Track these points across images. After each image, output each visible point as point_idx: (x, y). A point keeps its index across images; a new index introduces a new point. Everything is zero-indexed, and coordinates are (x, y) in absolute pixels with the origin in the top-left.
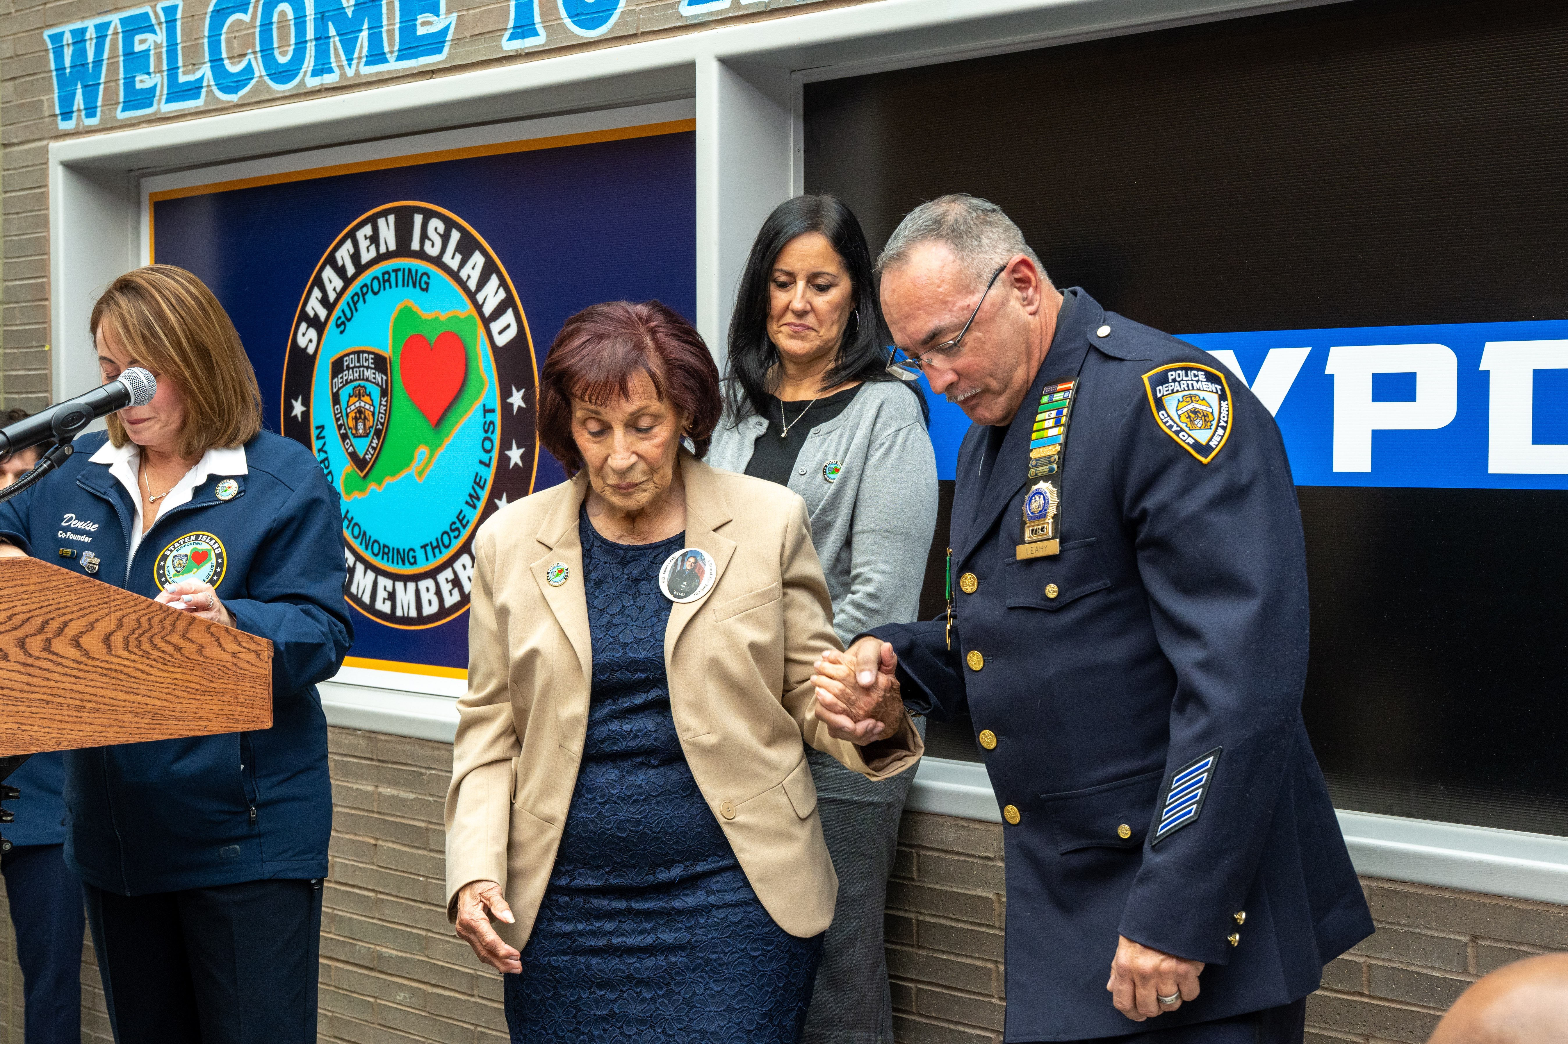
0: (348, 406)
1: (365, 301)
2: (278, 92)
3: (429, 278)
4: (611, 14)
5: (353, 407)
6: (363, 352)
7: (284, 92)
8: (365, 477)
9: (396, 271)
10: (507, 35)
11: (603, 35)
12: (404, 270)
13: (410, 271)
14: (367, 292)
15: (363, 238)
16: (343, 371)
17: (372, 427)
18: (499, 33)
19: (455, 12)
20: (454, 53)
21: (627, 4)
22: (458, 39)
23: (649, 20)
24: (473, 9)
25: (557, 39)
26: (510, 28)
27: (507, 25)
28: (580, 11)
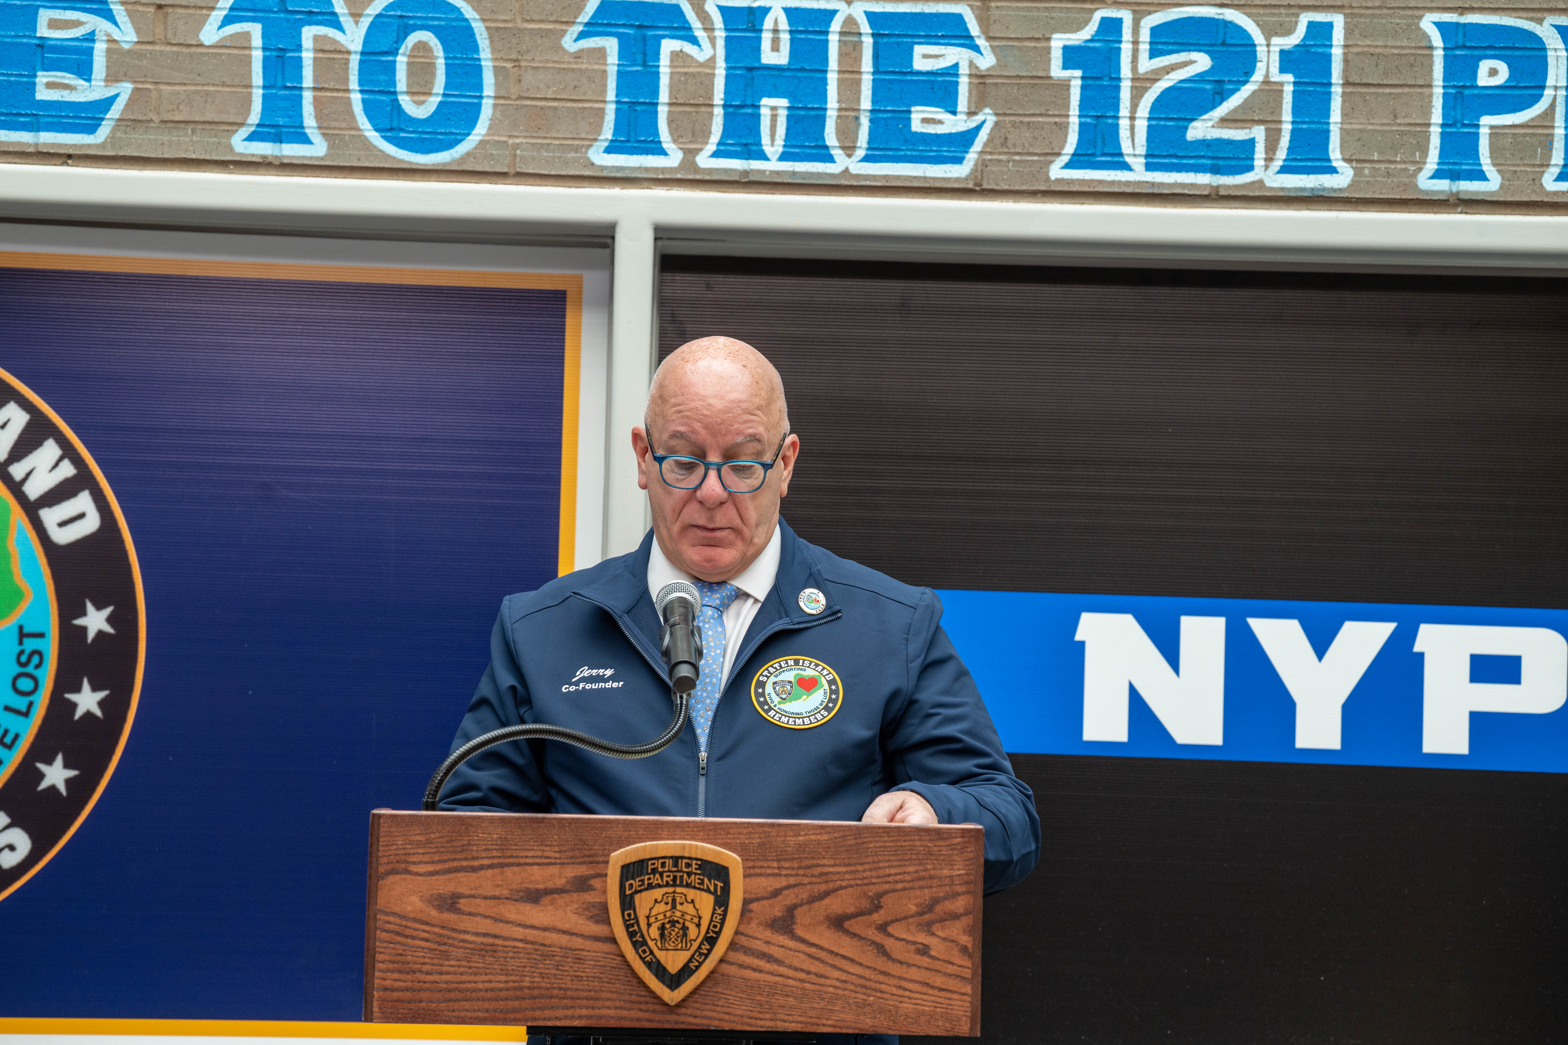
4: (461, 141)
10: (244, 132)
11: (444, 164)
18: (227, 128)
19: (129, 81)
20: (120, 138)
21: (491, 132)
22: (134, 120)
23: (533, 159)
24: (170, 84)
25: (350, 155)
26: (252, 125)
27: (246, 119)
28: (395, 124)
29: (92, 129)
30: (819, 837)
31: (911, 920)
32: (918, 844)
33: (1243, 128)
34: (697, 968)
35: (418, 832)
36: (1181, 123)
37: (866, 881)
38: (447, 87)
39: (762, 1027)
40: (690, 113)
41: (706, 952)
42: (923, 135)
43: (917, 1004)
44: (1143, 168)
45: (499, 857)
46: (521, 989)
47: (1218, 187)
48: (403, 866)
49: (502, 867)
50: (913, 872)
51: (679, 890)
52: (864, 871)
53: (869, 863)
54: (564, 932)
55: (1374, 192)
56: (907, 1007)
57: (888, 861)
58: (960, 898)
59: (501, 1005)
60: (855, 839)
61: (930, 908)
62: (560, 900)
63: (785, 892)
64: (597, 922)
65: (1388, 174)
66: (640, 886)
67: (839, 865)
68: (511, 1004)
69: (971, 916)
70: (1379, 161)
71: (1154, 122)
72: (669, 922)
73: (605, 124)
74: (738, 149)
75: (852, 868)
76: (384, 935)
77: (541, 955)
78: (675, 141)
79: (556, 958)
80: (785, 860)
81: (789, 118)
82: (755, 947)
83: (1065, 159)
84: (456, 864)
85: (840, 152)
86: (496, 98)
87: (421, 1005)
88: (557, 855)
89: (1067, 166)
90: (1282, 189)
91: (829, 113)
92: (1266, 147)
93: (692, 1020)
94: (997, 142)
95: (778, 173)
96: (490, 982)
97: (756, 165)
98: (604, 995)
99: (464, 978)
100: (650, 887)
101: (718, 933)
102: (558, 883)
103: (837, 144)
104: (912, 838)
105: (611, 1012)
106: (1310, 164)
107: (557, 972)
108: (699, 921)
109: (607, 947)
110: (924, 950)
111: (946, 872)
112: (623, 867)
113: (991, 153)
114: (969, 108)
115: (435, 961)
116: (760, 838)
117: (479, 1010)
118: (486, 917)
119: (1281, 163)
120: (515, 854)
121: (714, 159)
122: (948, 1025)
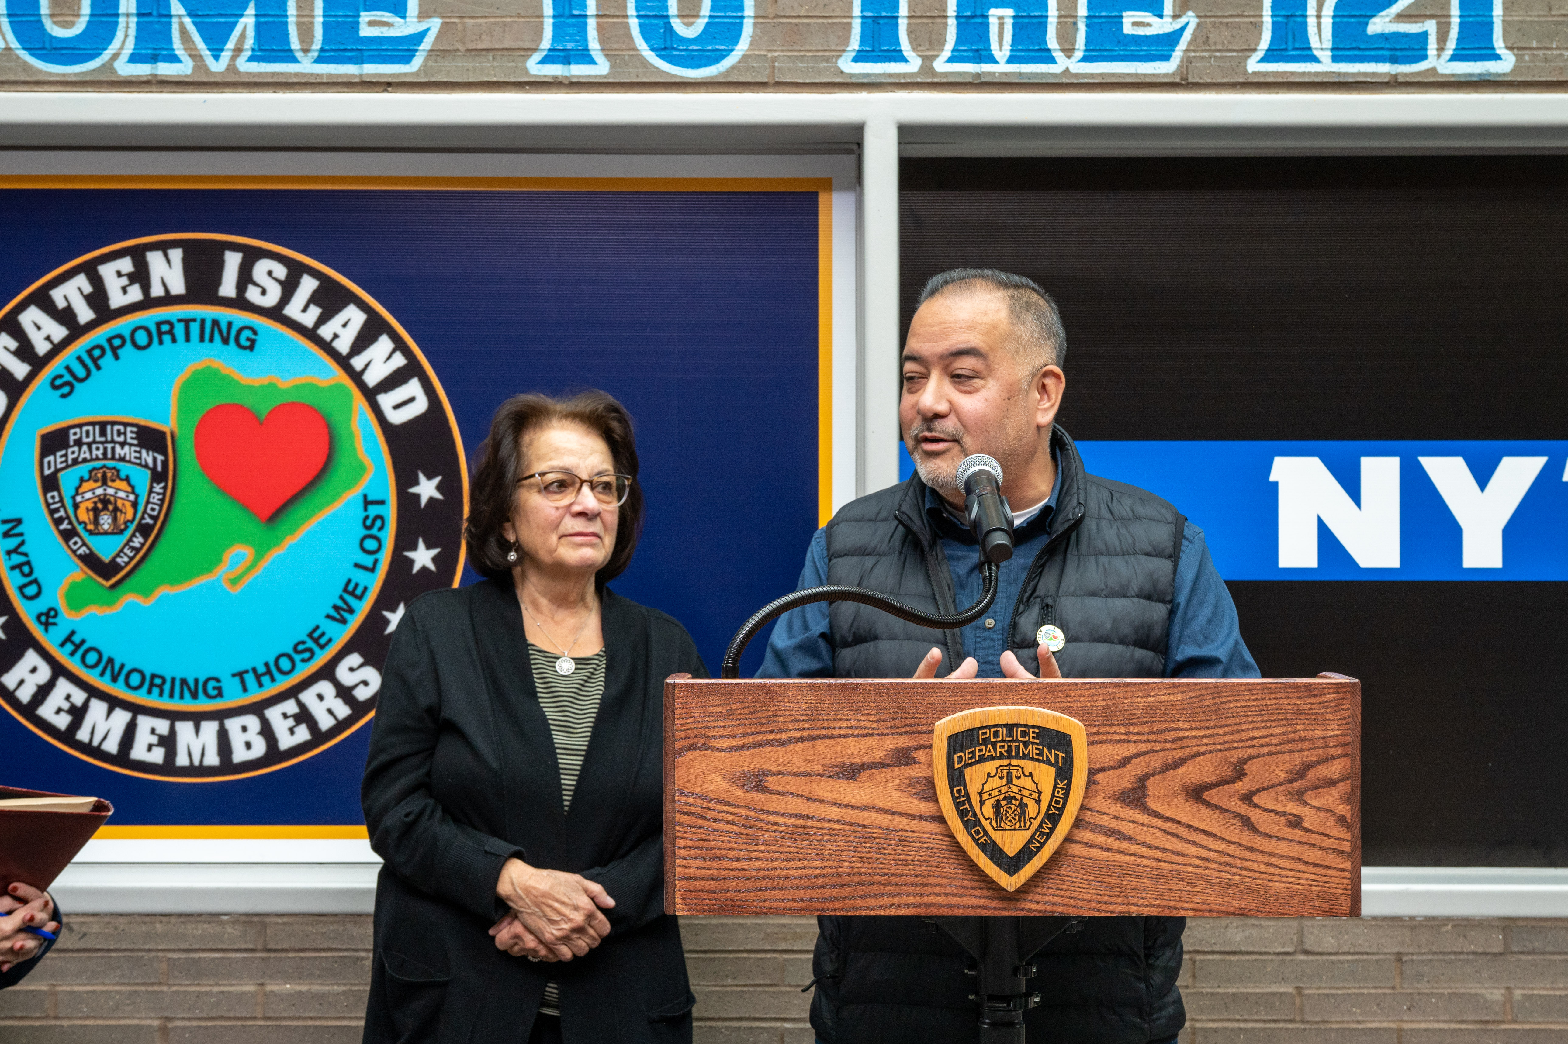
0: (77, 493)
1: (117, 357)
2: (50, 74)
3: (255, 332)
4: (725, 56)
5: (88, 495)
6: (113, 423)
7: (64, 75)
8: (113, 587)
9: (187, 322)
10: (537, 57)
11: (711, 77)
12: (203, 321)
13: (215, 323)
14: (123, 345)
15: (115, 275)
16: (66, 446)
17: (132, 521)
18: (522, 53)
19: (438, 17)
20: (432, 67)
21: (753, 47)
22: (443, 50)
23: (790, 69)
24: (473, 17)
25: (630, 72)
26: (544, 50)
27: (538, 45)
28: (668, 44)
29: (407, 59)
30: (1172, 698)
31: (1280, 788)
32: (1286, 702)
33: (1416, 22)
34: (1039, 849)
35: (717, 702)
36: (1362, 20)
37: (1226, 746)
38: (713, 9)
39: (1112, 912)
40: (927, 24)
41: (1048, 831)
42: (1133, 36)
43: (1289, 883)
44: (1330, 60)
45: (808, 729)
46: (840, 875)
47: (1396, 75)
48: (702, 741)
49: (813, 740)
50: (1280, 734)
51: (1014, 762)
52: (1225, 734)
53: (1230, 725)
54: (886, 811)
55: (1534, 76)
56: (1277, 886)
57: (1252, 722)
58: (1335, 762)
59: (817, 893)
60: (1213, 698)
61: (1301, 773)
62: (880, 775)
63: (1134, 761)
64: (922, 799)
65: (1546, 60)
66: (970, 758)
67: (1196, 729)
68: (829, 892)
69: (1349, 782)
70: (1537, 49)
71: (1338, 20)
72: (1005, 798)
73: (852, 37)
74: (970, 54)
75: (1211, 732)
76: (684, 819)
77: (860, 838)
78: (914, 50)
79: (877, 840)
80: (1133, 724)
81: (1015, 25)
82: (1102, 823)
83: (1260, 54)
84: (761, 737)
85: (1061, 54)
86: (756, 17)
87: (728, 895)
88: (875, 725)
89: (1263, 60)
90: (1453, 75)
91: (1050, 20)
92: (1438, 39)
93: (1033, 906)
94: (1200, 40)
95: (1006, 74)
96: (805, 868)
97: (986, 68)
98: (932, 880)
99: (775, 864)
100: (982, 759)
101: (1061, 810)
102: (876, 757)
103: (1058, 47)
104: (1279, 695)
105: (941, 900)
106: (1477, 52)
107: (879, 856)
108: (1039, 797)
109: (934, 827)
110: (1296, 822)
111: (1318, 733)
112: (949, 737)
113: (1194, 51)
114: (1174, 12)
115: (742, 846)
116: (1104, 700)
117: (793, 900)
118: (797, 796)
119: (1451, 52)
120: (827, 725)
121: (950, 64)
122: (1324, 905)
